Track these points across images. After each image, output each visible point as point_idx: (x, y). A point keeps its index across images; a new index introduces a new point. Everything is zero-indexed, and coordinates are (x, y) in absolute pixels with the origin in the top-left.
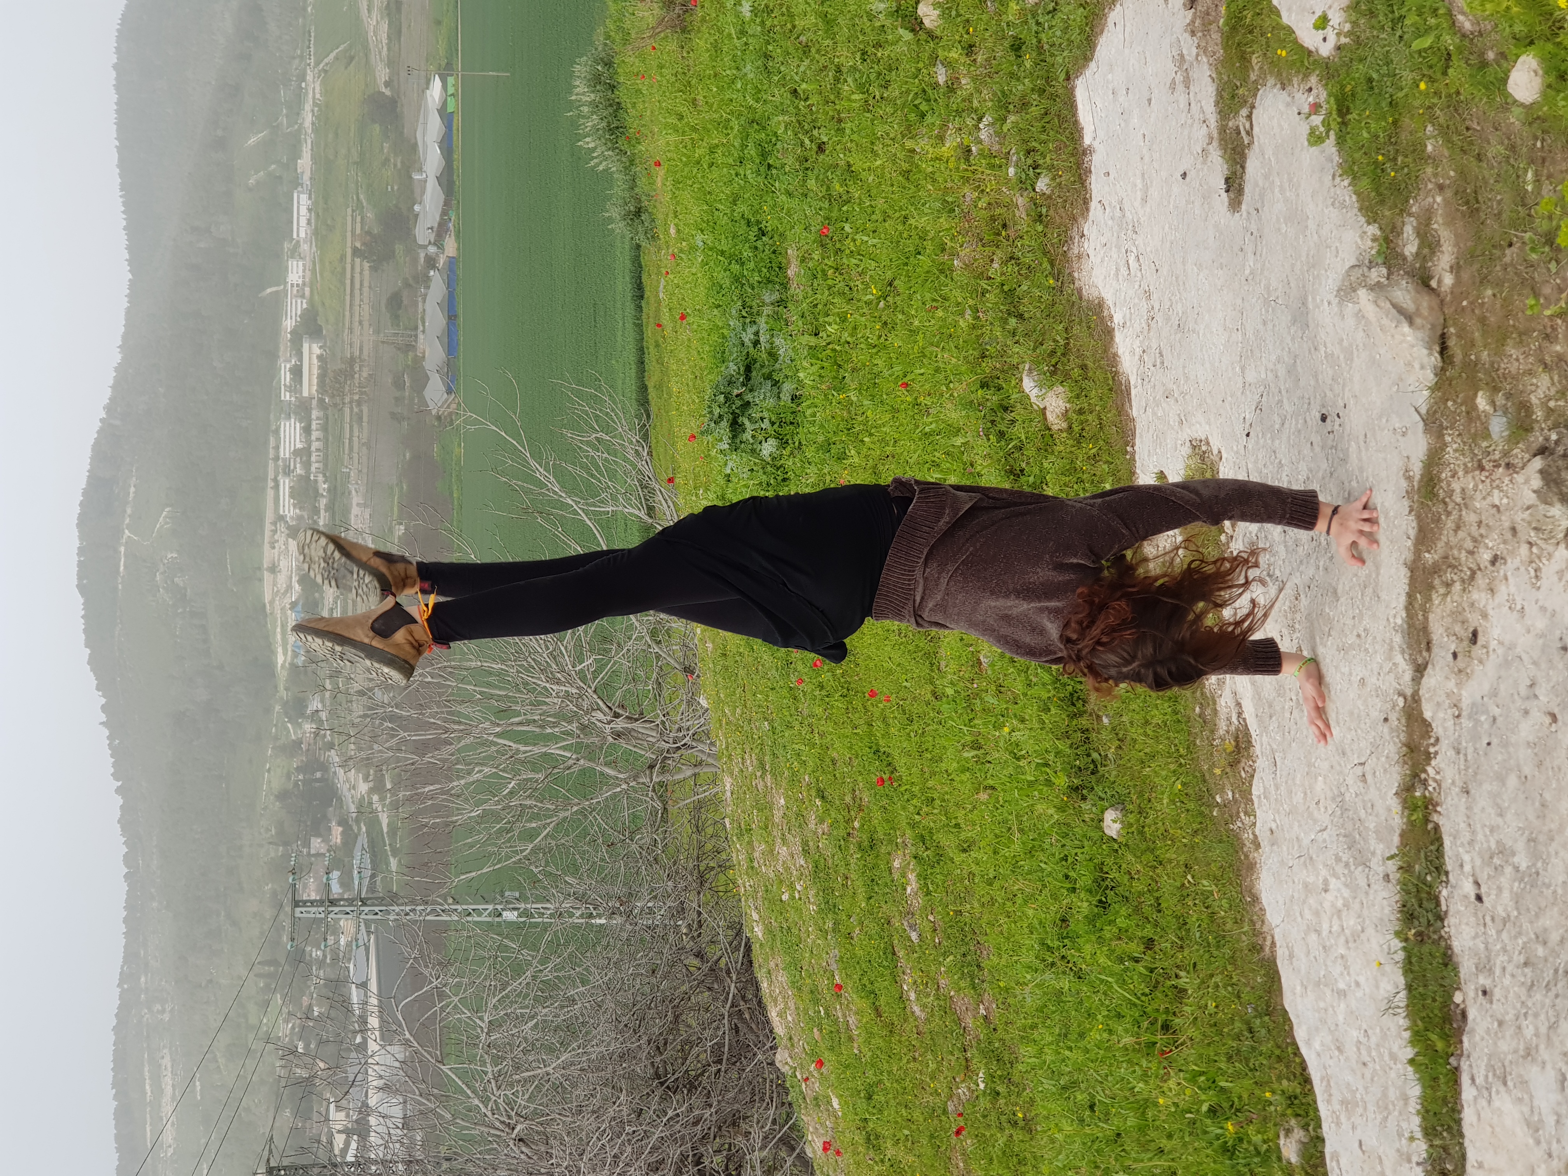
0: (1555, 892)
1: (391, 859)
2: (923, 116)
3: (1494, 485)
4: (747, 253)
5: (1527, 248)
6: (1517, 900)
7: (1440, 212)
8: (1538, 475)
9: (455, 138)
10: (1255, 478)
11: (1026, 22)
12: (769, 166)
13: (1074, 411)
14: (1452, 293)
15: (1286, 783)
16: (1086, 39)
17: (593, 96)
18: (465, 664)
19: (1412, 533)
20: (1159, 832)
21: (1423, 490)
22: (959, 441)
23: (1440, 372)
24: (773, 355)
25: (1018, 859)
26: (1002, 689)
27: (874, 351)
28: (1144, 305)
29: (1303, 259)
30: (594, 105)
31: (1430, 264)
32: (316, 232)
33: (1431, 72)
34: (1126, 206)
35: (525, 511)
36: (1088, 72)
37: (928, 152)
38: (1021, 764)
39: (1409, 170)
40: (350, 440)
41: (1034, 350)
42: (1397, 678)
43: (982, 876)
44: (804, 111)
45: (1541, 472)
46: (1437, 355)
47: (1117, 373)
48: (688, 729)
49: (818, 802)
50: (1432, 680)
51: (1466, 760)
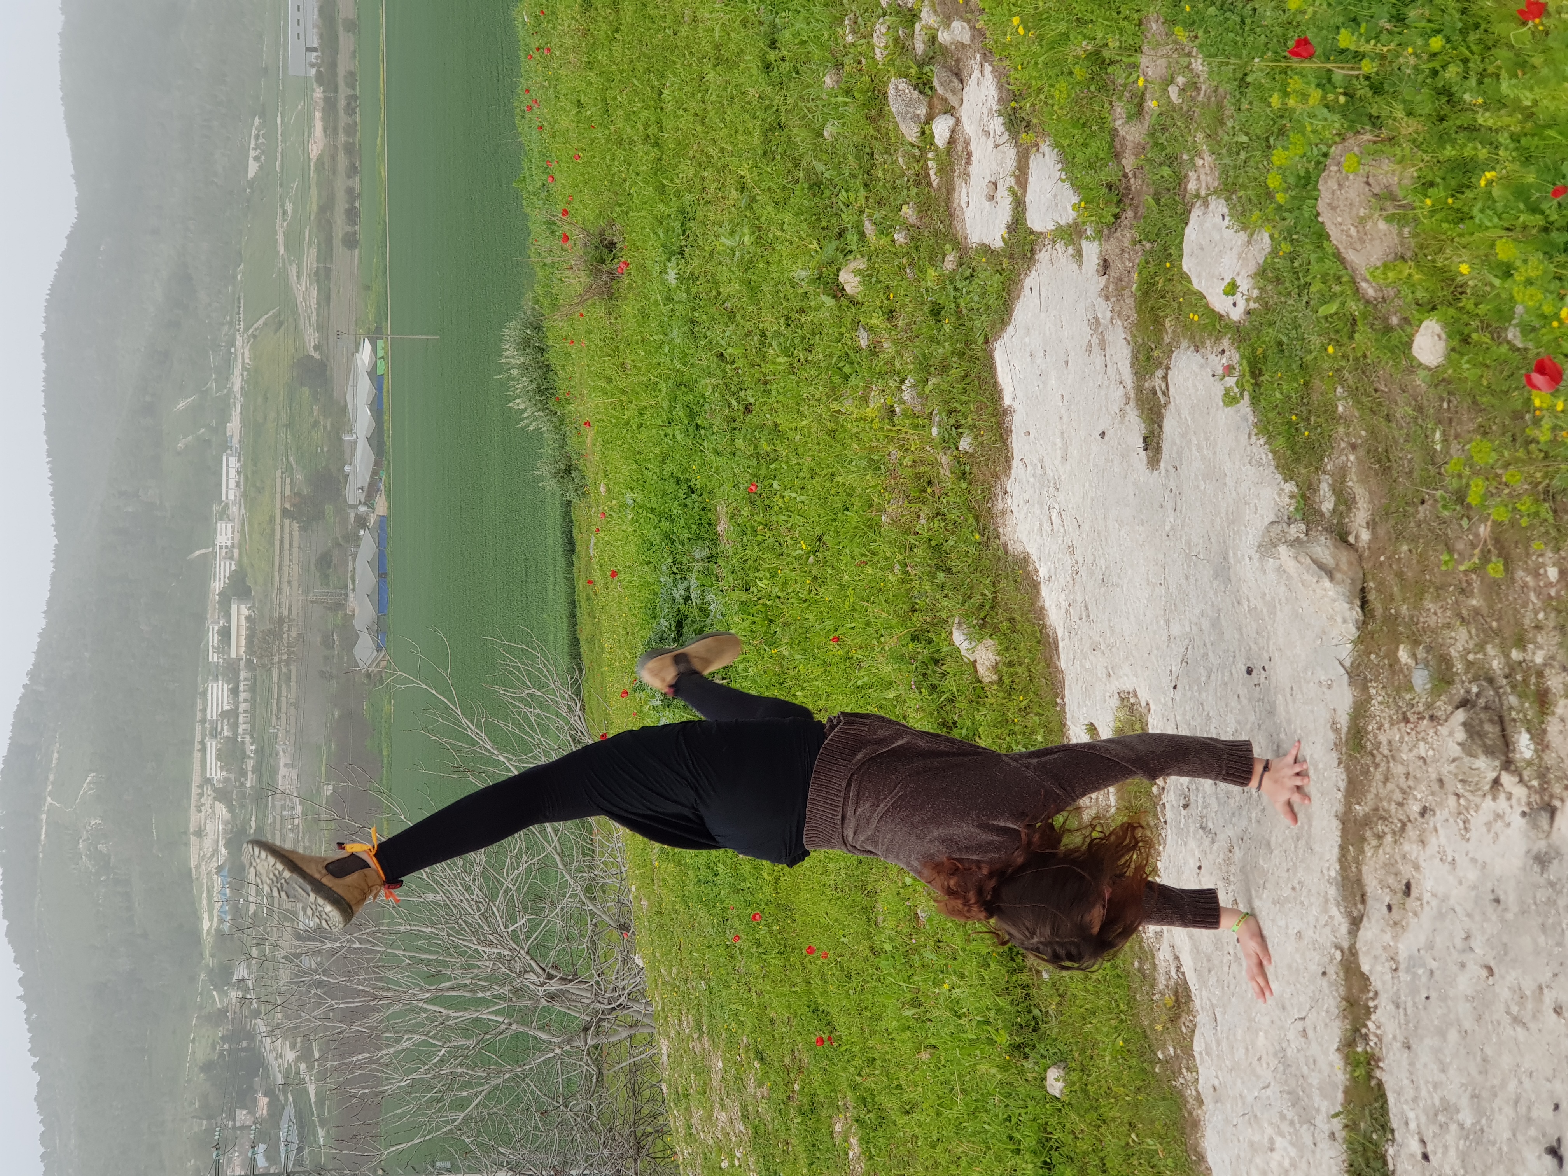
0: (1500, 1149)
1: (320, 1130)
2: (847, 378)
3: (1420, 737)
4: (677, 511)
5: (1440, 505)
6: (1464, 1157)
7: (1354, 470)
8: (1461, 728)
9: (385, 400)
10: (1184, 732)
11: (944, 288)
12: (698, 426)
13: (1004, 664)
14: (1369, 548)
15: (1228, 1038)
16: (1004, 304)
17: (522, 359)
18: (394, 928)
19: (1342, 785)
20: (1102, 1091)
21: (1351, 743)
22: (891, 695)
23: (1362, 626)
24: (704, 610)
25: (961, 1120)
26: (940, 944)
27: (805, 605)
28: (1068, 560)
29: (1223, 515)
30: (525, 368)
31: (1347, 520)
32: (245, 495)
33: (1337, 337)
34: (1047, 464)
35: (456, 769)
36: (1006, 336)
37: (853, 413)
38: (962, 1022)
39: (1322, 429)
40: (278, 700)
41: (963, 604)
42: (1334, 931)
43: (926, 1139)
44: (731, 374)
45: (1464, 724)
46: (1358, 609)
47: (1044, 626)
48: (623, 989)
49: (757, 1064)
50: (1369, 932)
51: (1406, 1015)
